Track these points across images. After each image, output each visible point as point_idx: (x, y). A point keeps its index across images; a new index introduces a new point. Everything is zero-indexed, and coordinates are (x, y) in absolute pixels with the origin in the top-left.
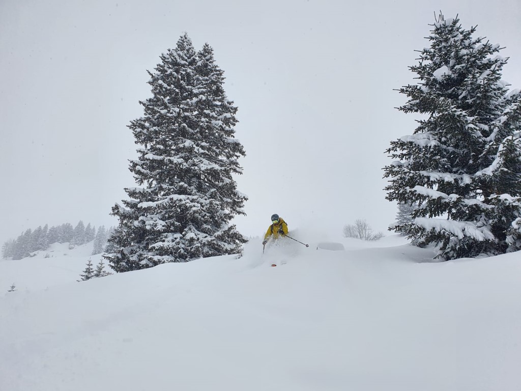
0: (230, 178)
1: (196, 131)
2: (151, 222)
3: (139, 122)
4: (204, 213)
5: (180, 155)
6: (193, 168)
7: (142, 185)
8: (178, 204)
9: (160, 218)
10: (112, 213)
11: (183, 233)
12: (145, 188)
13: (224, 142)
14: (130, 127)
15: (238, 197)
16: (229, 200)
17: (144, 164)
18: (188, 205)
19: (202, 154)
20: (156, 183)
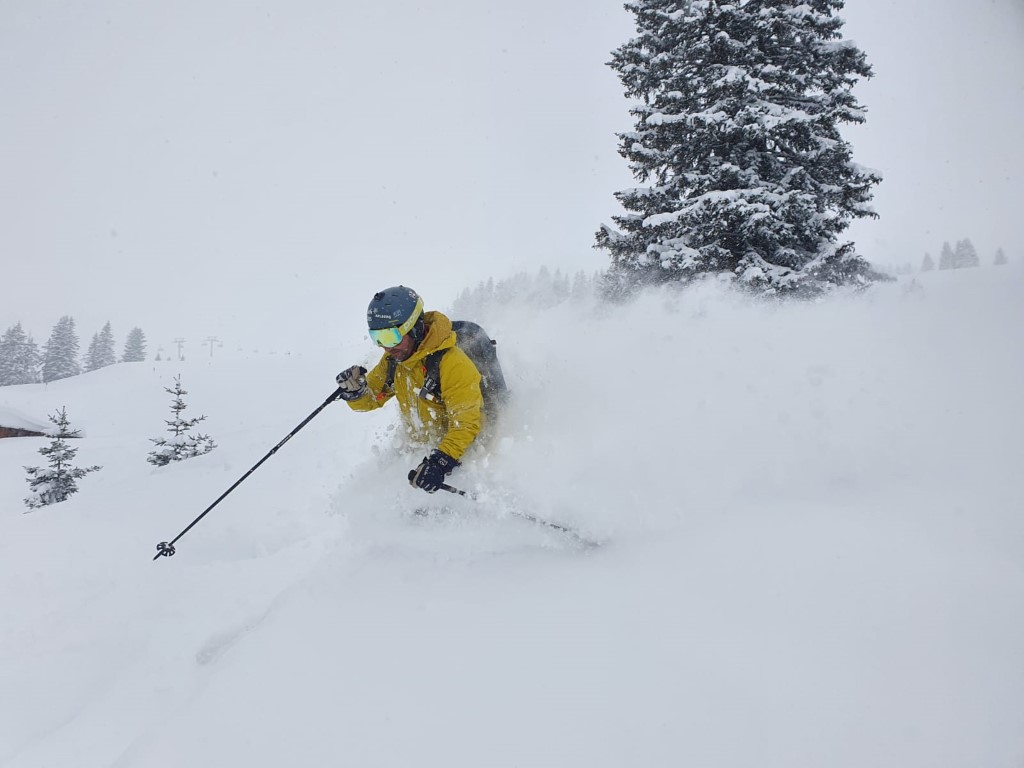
0: (834, 136)
1: (749, 43)
2: (672, 254)
3: (628, 50)
4: (778, 224)
5: (718, 103)
6: (747, 127)
7: (647, 179)
8: (721, 211)
9: (687, 243)
10: (597, 243)
11: (738, 269)
12: (654, 187)
13: (816, 55)
14: (613, 65)
15: (857, 177)
16: (836, 188)
17: (646, 137)
18: (742, 210)
19: (767, 92)
20: (673, 174)
